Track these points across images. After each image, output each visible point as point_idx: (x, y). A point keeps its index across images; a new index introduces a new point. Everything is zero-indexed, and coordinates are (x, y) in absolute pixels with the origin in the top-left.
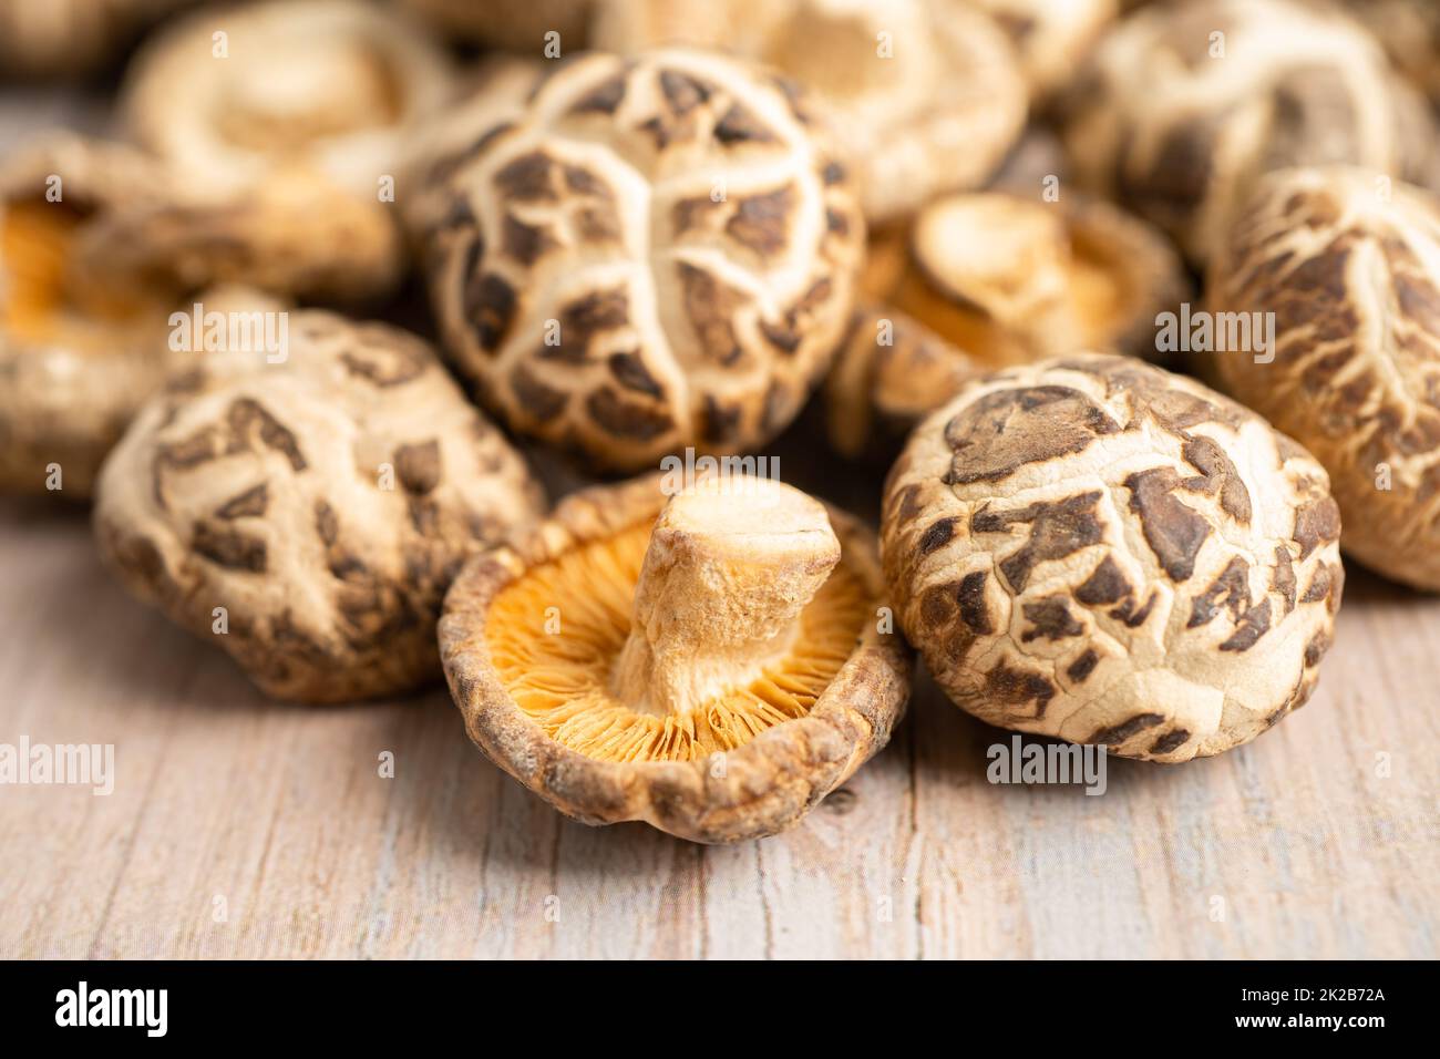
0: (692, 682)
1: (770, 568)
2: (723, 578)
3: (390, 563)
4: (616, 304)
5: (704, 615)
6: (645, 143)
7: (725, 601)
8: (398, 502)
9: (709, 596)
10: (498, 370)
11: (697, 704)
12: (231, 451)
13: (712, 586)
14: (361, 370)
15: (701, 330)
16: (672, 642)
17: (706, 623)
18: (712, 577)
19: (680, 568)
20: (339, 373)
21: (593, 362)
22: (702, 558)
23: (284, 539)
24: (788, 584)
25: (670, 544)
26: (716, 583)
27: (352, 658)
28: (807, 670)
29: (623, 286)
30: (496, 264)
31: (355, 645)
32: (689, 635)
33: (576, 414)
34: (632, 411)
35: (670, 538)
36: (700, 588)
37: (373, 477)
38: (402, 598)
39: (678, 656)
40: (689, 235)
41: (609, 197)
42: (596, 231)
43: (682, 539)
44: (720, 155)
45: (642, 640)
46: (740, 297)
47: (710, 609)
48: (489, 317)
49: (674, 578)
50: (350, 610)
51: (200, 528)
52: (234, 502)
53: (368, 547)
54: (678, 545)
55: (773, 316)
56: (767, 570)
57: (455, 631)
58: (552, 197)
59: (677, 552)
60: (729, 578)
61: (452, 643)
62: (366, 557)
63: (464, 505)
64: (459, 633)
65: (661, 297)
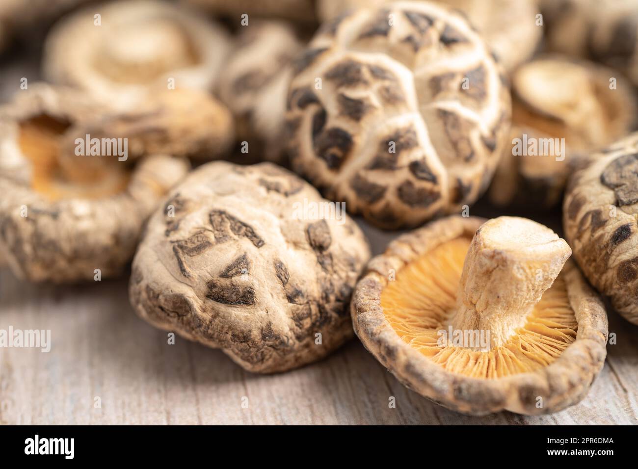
0: (503, 329)
1: (546, 262)
2: (525, 271)
3: (314, 290)
4: (410, 135)
5: (515, 292)
6: (407, 49)
7: (526, 283)
8: (312, 256)
9: (518, 282)
10: (342, 180)
11: (505, 340)
12: (218, 240)
13: (519, 276)
14: (272, 188)
15: (455, 145)
16: (496, 310)
17: (515, 297)
18: (519, 271)
19: (500, 269)
20: (262, 191)
21: (401, 168)
22: (513, 262)
23: (261, 284)
24: (554, 270)
25: (492, 257)
26: (521, 274)
27: (297, 344)
28: (553, 315)
29: (412, 125)
30: (336, 121)
31: (299, 338)
32: (505, 305)
33: (391, 197)
34: (422, 192)
35: (492, 254)
36: (513, 278)
37: (296, 245)
38: (321, 308)
39: (497, 317)
40: (442, 94)
41: (395, 80)
42: (391, 99)
43: (499, 253)
44: (445, 53)
45: (473, 311)
46: (472, 124)
47: (518, 289)
48: (335, 151)
49: (496, 275)
50: (298, 319)
51: (211, 285)
52: (229, 268)
53: (303, 282)
54: (497, 257)
55: (486, 132)
56: (545, 264)
57: (373, 321)
58: (366, 83)
59: (498, 261)
60: (528, 271)
61: (374, 327)
62: (303, 288)
63: (344, 253)
64: (376, 321)
65: (429, 129)
